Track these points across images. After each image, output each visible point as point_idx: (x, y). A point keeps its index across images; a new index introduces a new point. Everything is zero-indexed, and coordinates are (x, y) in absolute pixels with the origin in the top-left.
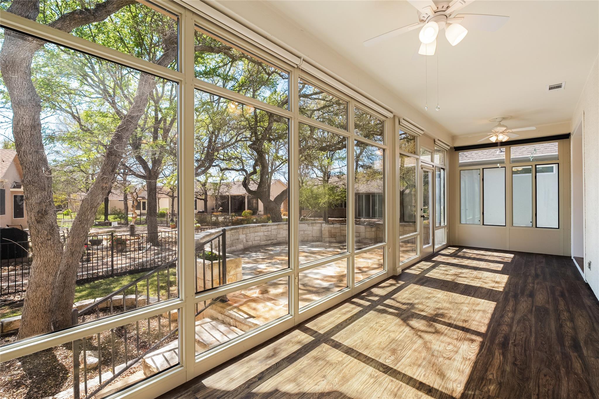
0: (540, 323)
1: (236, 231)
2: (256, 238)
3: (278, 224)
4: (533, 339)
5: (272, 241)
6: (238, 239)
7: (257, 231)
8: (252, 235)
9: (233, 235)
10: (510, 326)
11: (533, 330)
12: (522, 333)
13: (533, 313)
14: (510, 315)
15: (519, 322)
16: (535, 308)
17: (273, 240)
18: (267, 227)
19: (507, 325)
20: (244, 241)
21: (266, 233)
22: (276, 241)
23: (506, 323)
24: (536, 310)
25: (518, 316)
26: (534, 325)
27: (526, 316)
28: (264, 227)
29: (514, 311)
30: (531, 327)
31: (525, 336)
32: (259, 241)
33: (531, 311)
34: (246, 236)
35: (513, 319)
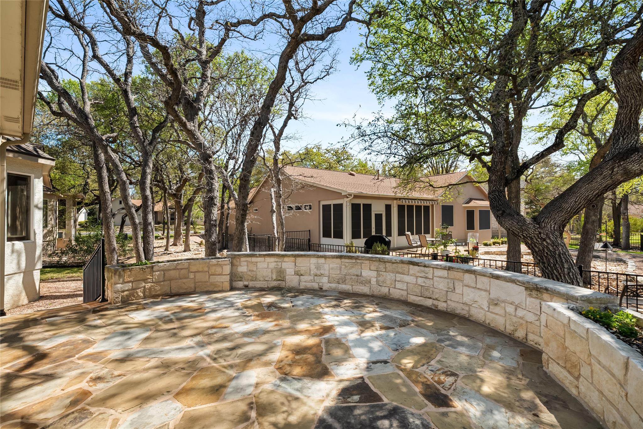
1: (354, 261)
2: (399, 285)
3: (450, 269)
5: (436, 302)
6: (357, 276)
7: (400, 270)
8: (389, 277)
9: (346, 267)
17: (436, 299)
18: (422, 268)
20: (373, 281)
21: (420, 281)
22: (445, 305)
28: (416, 267)
32: (405, 293)
34: (378, 275)
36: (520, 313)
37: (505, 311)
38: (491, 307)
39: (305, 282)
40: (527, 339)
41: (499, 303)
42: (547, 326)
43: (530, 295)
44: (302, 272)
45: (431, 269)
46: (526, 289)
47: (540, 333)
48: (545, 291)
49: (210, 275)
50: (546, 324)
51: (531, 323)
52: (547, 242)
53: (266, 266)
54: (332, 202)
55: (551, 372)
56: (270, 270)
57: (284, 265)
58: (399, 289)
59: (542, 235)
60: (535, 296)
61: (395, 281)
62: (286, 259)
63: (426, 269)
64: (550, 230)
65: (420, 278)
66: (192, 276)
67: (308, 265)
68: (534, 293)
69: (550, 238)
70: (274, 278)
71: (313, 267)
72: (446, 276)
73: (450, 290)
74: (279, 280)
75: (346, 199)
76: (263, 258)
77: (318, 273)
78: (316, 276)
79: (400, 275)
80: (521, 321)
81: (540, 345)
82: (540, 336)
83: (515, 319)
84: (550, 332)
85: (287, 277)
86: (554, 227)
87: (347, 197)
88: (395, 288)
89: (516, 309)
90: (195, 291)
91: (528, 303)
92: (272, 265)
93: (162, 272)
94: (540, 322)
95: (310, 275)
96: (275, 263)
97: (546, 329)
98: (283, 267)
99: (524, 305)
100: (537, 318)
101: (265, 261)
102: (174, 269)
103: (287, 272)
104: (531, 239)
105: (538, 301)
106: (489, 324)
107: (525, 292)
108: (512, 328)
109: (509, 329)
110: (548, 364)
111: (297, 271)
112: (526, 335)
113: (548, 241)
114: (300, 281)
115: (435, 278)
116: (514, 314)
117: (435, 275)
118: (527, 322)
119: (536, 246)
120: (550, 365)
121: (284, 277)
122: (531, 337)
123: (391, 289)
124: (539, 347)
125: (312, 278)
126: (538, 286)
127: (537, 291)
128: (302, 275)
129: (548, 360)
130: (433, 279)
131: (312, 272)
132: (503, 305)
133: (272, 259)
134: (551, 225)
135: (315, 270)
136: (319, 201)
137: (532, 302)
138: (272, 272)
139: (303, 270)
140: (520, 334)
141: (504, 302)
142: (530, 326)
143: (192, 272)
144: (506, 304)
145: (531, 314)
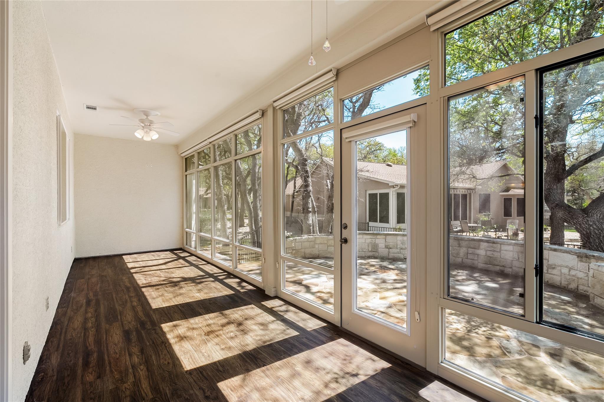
0: (112, 306)
2: (470, 256)
4: (114, 296)
10: (130, 297)
11: (115, 300)
12: (121, 296)
13: (118, 312)
14: (135, 304)
15: (126, 301)
16: (118, 318)
19: (132, 296)
23: (134, 297)
24: (117, 316)
25: (129, 305)
26: (115, 303)
27: (123, 308)
29: (133, 308)
30: (117, 301)
31: (119, 295)
33: (121, 313)
35: (132, 302)
36: (573, 272)
37: (561, 272)
38: (549, 270)
39: (393, 253)
40: (578, 289)
41: (556, 267)
42: (593, 277)
43: (581, 261)
44: (391, 246)
45: (499, 245)
46: (578, 257)
47: (588, 284)
48: (592, 257)
49: (328, 246)
50: (593, 275)
51: (581, 278)
52: (593, 227)
53: (364, 241)
54: (378, 192)
55: (596, 303)
56: (367, 244)
57: (377, 241)
58: (471, 259)
59: (589, 222)
60: (584, 261)
61: (468, 253)
62: (378, 237)
63: (494, 245)
64: (596, 219)
65: (489, 252)
66: (317, 246)
67: (396, 241)
68: (584, 259)
69: (596, 225)
70: (370, 250)
71: (399, 243)
72: (512, 249)
73: (515, 259)
74: (374, 251)
75: (392, 189)
76: (362, 236)
77: (404, 247)
78: (402, 249)
79: (471, 249)
80: (574, 278)
81: (588, 292)
82: (588, 286)
83: (568, 277)
84: (596, 280)
85: (379, 250)
86: (600, 217)
87: (394, 188)
88: (467, 258)
89: (570, 271)
90: (318, 257)
91: (579, 266)
92: (369, 241)
93: (301, 243)
94: (588, 277)
95: (397, 248)
96: (371, 240)
97: (593, 279)
98: (376, 242)
99: (576, 267)
100: (585, 275)
101: (363, 238)
102: (306, 241)
103: (379, 246)
104: (580, 224)
105: (587, 264)
106: (548, 281)
107: (577, 259)
108: (566, 283)
109: (564, 283)
110: (594, 299)
111: (387, 246)
112: (577, 286)
113: (595, 227)
114: (389, 252)
115: (502, 251)
116: (568, 274)
117: (502, 249)
118: (578, 278)
119: (583, 230)
120: (595, 300)
121: (377, 249)
122: (581, 287)
123: (463, 259)
124: (587, 293)
125: (398, 250)
126: (587, 254)
127: (587, 257)
128: (390, 248)
129: (594, 297)
130: (500, 252)
131: (398, 247)
132: (559, 268)
133: (369, 237)
134: (597, 215)
135: (401, 245)
136: (366, 191)
137: (582, 265)
138: (368, 246)
139: (391, 244)
140: (573, 286)
141: (560, 266)
142: (580, 281)
143: (317, 244)
144: (562, 268)
145: (581, 273)
